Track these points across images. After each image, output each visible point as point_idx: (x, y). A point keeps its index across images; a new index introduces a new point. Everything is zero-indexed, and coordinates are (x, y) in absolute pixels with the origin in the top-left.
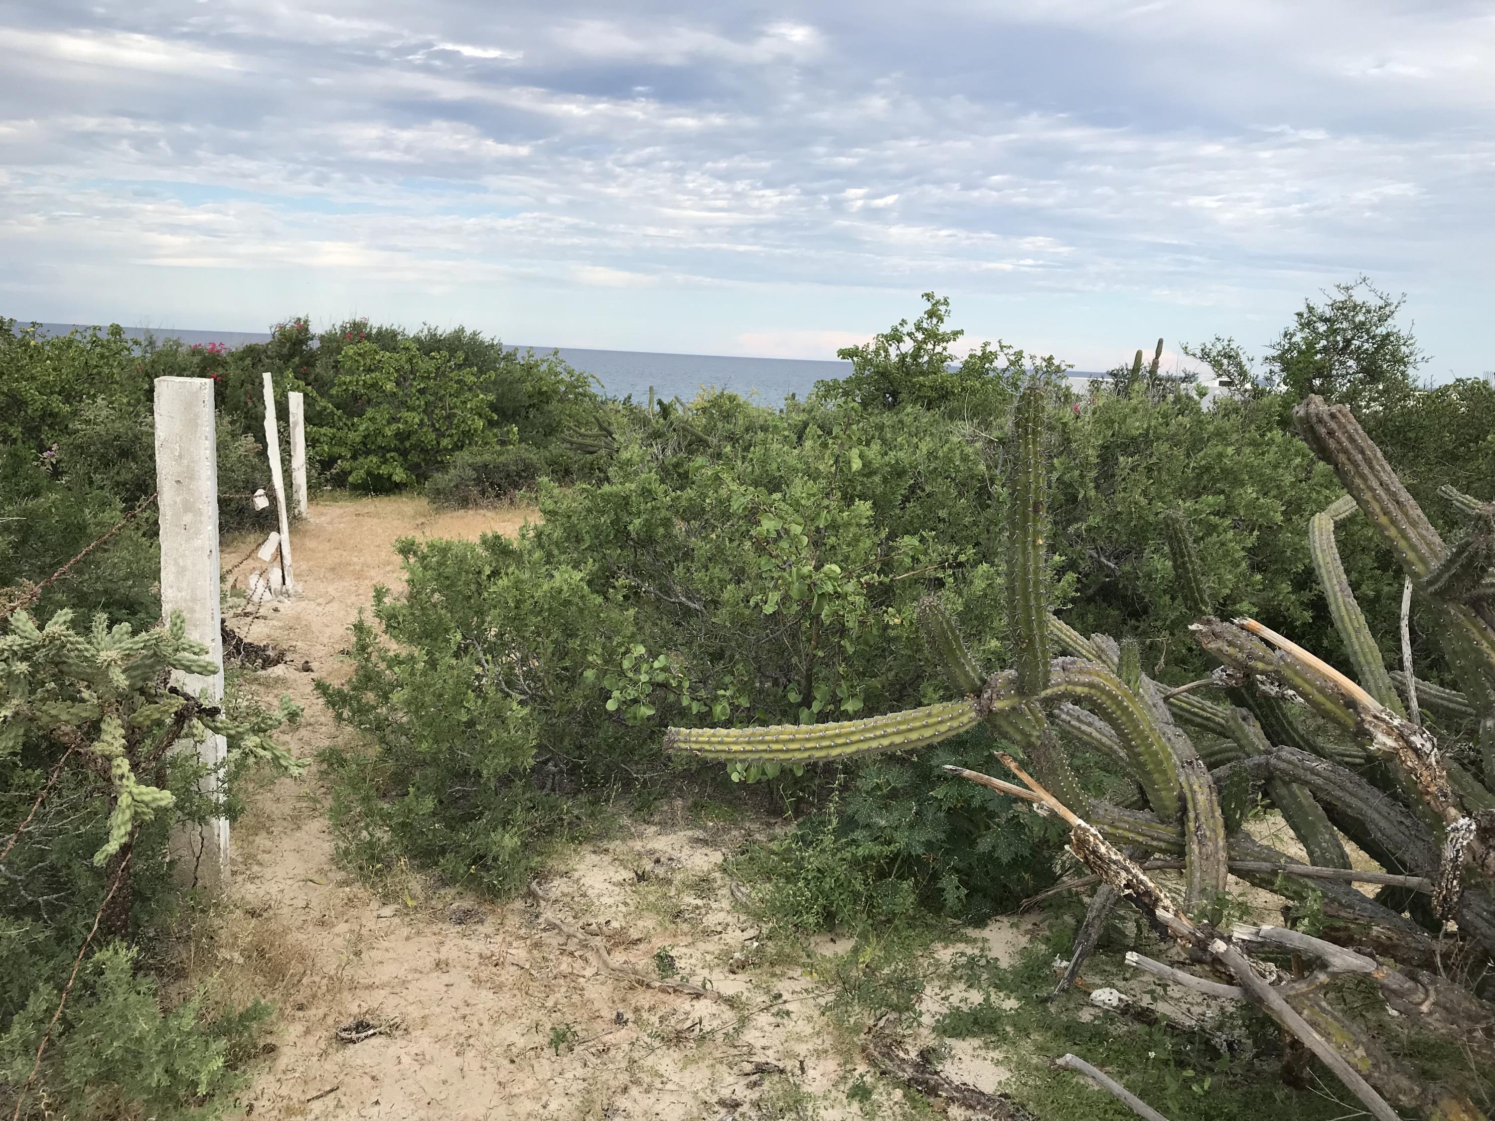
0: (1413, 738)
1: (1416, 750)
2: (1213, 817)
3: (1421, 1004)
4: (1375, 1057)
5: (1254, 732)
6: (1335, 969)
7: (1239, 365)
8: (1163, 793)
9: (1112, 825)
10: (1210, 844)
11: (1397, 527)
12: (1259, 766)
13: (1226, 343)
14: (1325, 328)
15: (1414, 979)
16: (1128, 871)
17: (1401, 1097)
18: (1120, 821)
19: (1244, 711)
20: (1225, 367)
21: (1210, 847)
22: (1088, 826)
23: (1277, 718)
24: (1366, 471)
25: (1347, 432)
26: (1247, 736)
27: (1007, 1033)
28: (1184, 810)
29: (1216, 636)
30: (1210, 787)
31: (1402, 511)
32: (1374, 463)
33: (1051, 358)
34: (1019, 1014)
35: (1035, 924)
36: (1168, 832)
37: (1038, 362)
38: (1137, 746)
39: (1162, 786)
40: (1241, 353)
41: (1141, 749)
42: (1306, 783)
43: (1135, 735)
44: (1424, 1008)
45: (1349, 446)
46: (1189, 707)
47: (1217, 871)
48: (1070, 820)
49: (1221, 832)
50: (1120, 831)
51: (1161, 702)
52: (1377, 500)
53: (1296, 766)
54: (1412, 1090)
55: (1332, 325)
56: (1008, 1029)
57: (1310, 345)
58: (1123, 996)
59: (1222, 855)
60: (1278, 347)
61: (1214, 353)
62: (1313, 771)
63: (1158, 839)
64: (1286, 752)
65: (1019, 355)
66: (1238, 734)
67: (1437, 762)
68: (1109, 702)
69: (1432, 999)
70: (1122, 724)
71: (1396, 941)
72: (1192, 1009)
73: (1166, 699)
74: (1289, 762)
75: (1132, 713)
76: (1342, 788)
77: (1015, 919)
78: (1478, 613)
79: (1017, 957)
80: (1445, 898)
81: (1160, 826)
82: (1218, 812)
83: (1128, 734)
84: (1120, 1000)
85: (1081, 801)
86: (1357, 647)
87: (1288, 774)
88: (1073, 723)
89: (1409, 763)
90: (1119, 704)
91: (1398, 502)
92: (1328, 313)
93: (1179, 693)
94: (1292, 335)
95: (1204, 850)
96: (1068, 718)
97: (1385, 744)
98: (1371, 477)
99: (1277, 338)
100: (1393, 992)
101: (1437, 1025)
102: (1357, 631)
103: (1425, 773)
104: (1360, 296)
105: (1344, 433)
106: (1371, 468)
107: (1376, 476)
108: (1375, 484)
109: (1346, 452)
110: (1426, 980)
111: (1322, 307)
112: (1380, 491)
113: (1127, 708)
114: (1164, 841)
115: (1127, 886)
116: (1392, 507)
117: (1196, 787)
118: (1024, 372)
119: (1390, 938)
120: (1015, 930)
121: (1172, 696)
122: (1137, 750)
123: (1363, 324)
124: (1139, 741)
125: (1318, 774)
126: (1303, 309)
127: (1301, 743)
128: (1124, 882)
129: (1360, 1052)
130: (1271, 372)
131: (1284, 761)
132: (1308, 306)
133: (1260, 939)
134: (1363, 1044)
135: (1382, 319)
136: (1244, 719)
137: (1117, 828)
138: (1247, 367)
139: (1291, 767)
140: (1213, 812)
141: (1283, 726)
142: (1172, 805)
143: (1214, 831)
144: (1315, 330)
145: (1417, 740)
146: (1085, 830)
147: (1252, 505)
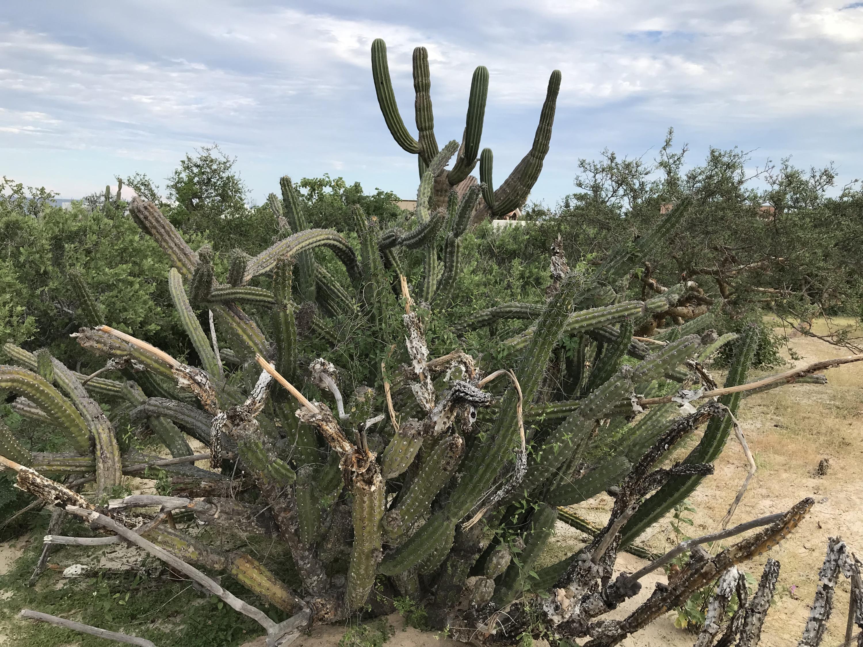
0: (196, 378)
1: (199, 384)
2: (111, 445)
3: (214, 515)
4: (199, 549)
5: (138, 393)
6: (168, 509)
7: (151, 190)
8: (79, 438)
9: (49, 465)
10: (110, 461)
11: (186, 267)
12: (141, 411)
13: (142, 177)
14: (197, 170)
15: (211, 503)
16: (55, 489)
17: (215, 566)
18: (54, 461)
19: (131, 382)
20: (142, 191)
21: (110, 462)
22: (28, 469)
23: (151, 383)
24: (167, 238)
25: (154, 217)
26: (134, 396)
27: (5, 613)
28: (94, 445)
29: (89, 338)
30: (109, 429)
31: (187, 258)
32: (171, 233)
33: (43, 189)
34: (14, 599)
35: (27, 542)
36: (86, 461)
37: (34, 191)
38: (56, 413)
39: (77, 433)
40: (151, 183)
41: (59, 414)
42: (165, 415)
43: (53, 407)
44: (216, 516)
45: (156, 225)
46: (105, 386)
47: (115, 475)
48: (15, 468)
49: (117, 453)
50: (55, 467)
51: (80, 386)
52: (174, 254)
53: (159, 407)
54: (220, 560)
55: (201, 169)
56: (5, 610)
57: (191, 180)
58: (84, 567)
59: (118, 465)
60: (172, 180)
61: (135, 183)
62: (168, 408)
63: (80, 466)
64: (153, 400)
65: (20, 187)
66: (129, 396)
67: (210, 388)
68: (29, 390)
69: (219, 510)
70: (42, 401)
71: (213, 487)
72: (130, 560)
73: (84, 384)
74: (155, 406)
75: (48, 394)
76: (183, 414)
77: (13, 542)
78: (230, 309)
79: (13, 565)
80: (214, 456)
81: (80, 458)
82: (115, 441)
83: (47, 407)
84: (83, 569)
85: (23, 455)
86: (195, 338)
87: (155, 413)
88: (25, 409)
89: (196, 391)
90: (37, 390)
91: (185, 254)
92: (199, 163)
93: (92, 378)
94: (180, 174)
95: (106, 465)
96: (22, 407)
97: (183, 383)
98: (170, 241)
99: (172, 175)
100: (200, 512)
101: (223, 522)
102: (195, 329)
103: (204, 395)
104: (214, 155)
105: (153, 217)
106: (170, 236)
107: (173, 241)
108: (173, 245)
109: (155, 228)
110: (215, 502)
111: (196, 160)
112: (175, 248)
113: (43, 391)
114: (84, 466)
115: (56, 498)
116: (182, 257)
117: (100, 431)
118: (25, 198)
119: (211, 487)
120: (13, 549)
121: (89, 380)
122: (56, 416)
123: (215, 170)
124: (56, 410)
125: (170, 409)
126: (186, 159)
127: (166, 394)
128: (54, 496)
129: (192, 549)
130: (171, 194)
131: (152, 405)
132: (188, 157)
133: (125, 505)
134: (192, 544)
135: (226, 168)
136: (132, 387)
137: (52, 466)
138: (156, 191)
139: (156, 408)
140: (111, 442)
141: (154, 387)
142: (86, 444)
143: (112, 453)
144: (192, 171)
145: (198, 378)
146: (25, 472)
147: (152, 269)
